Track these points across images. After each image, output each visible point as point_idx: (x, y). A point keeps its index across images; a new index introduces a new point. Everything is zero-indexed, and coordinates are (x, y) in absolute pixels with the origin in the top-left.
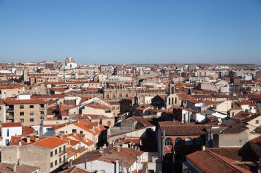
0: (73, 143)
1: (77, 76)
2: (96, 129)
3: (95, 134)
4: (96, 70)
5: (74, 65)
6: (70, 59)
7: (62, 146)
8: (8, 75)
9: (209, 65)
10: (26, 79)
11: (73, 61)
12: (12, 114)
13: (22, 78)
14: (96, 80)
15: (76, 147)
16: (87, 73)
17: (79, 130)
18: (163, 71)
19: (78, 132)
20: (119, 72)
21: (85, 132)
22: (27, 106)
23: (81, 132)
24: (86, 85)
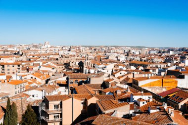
0: (30, 83)
1: (48, 52)
2: (43, 77)
3: (42, 80)
4: (61, 49)
5: (49, 46)
6: (47, 42)
7: (22, 84)
8: (12, 51)
9: (120, 47)
10: (21, 53)
11: (48, 44)
12: (4, 69)
13: (19, 53)
14: (57, 54)
15: (32, 85)
16: (55, 50)
17: (34, 77)
18: (95, 50)
19: (34, 78)
20: (72, 50)
21: (37, 78)
22: (11, 66)
23: (35, 78)
24: (51, 56)
